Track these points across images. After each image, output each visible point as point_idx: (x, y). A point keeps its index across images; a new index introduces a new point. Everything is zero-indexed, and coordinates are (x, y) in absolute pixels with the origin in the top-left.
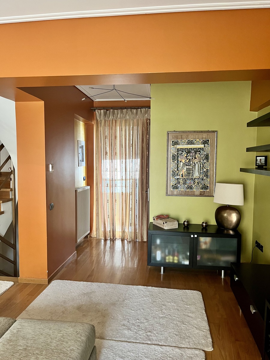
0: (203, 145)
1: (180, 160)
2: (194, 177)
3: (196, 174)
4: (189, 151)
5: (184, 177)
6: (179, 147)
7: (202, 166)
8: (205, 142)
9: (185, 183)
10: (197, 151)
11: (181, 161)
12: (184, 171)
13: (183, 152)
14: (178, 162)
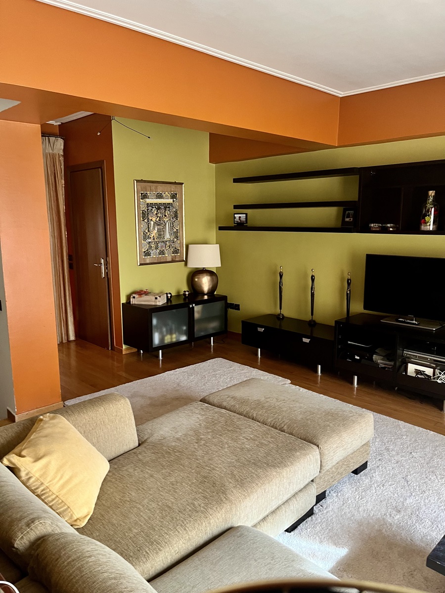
0: (172, 200)
1: (151, 218)
2: (165, 239)
3: (167, 236)
4: (158, 207)
5: (156, 240)
6: (149, 201)
7: (172, 225)
8: (173, 197)
9: (156, 248)
10: (167, 206)
11: (151, 220)
12: (154, 233)
13: (153, 208)
14: (148, 221)
